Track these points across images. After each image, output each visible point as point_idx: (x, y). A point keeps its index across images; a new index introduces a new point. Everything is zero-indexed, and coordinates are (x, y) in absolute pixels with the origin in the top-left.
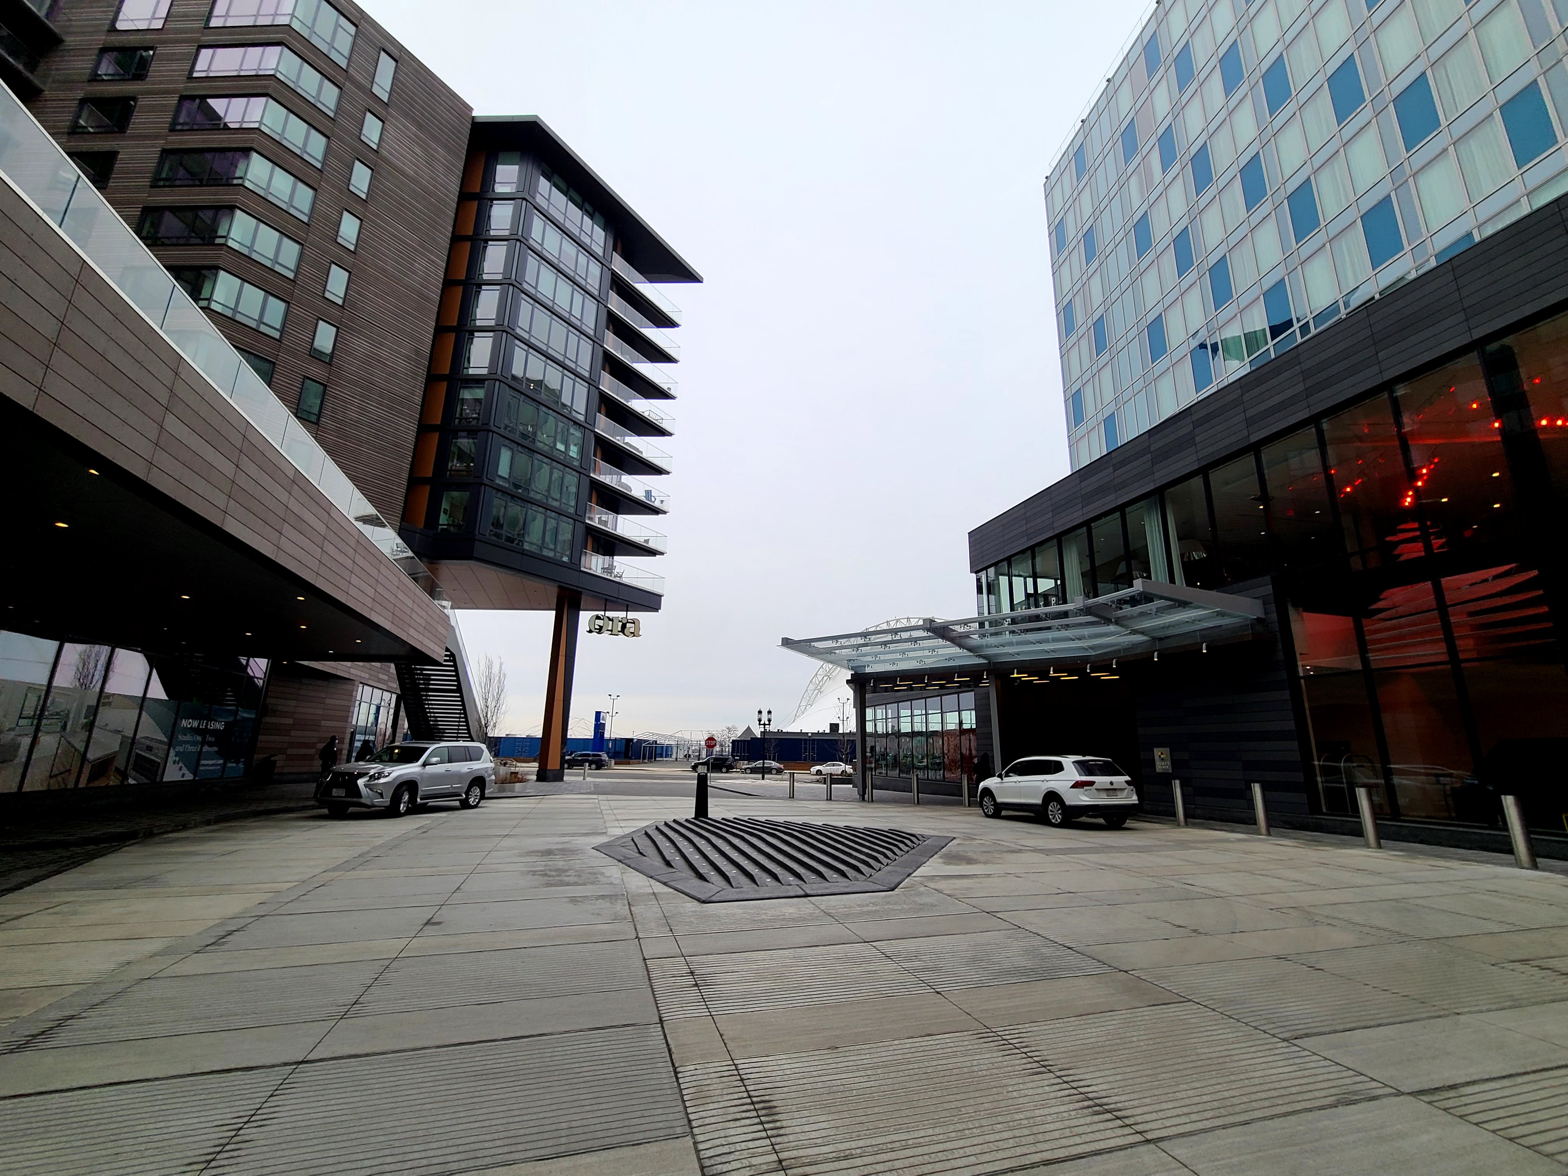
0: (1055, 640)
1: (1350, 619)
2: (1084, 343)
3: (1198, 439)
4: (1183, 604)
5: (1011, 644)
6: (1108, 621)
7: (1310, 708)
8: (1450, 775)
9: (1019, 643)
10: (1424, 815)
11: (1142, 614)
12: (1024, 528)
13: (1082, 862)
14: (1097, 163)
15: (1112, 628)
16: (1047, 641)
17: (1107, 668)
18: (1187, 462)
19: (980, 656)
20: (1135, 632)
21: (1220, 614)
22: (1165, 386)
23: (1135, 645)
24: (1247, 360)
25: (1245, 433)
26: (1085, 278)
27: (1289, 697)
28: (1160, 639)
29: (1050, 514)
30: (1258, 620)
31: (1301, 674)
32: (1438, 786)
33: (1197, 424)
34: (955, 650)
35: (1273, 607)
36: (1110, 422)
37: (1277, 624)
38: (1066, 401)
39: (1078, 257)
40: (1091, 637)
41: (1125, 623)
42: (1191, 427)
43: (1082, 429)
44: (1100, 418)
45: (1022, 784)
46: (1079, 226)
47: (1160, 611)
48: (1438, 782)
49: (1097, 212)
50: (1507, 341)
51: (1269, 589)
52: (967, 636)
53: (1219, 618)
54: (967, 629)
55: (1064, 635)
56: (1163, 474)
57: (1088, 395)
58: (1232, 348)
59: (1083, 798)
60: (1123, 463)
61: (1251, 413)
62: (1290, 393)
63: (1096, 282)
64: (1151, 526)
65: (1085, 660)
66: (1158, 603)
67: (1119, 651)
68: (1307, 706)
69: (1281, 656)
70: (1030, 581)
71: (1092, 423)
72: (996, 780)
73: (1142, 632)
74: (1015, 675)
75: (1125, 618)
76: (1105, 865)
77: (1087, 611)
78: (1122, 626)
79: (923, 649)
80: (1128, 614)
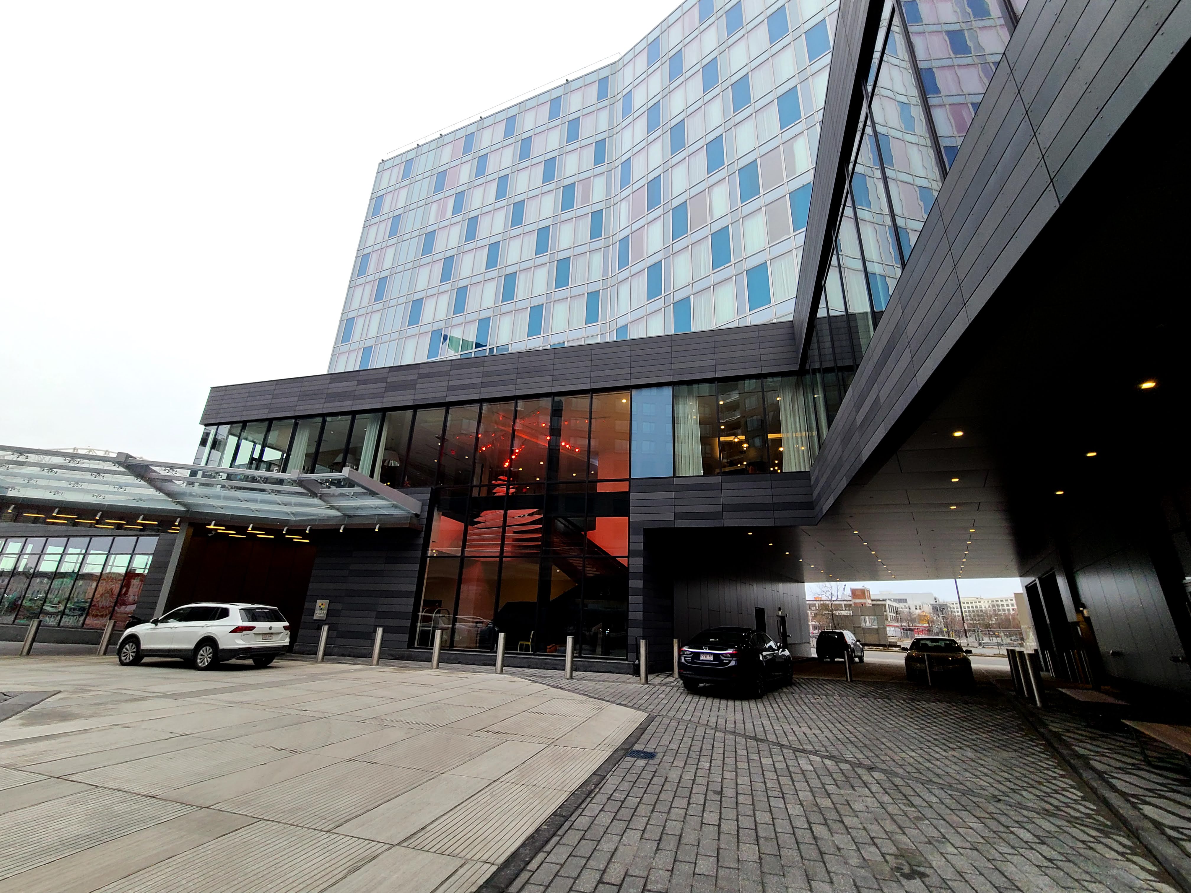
0: (262, 502)
1: (463, 524)
2: (368, 288)
3: (417, 386)
4: (373, 494)
5: (218, 497)
6: (314, 495)
7: (427, 578)
8: (482, 622)
9: (226, 498)
10: (465, 646)
11: (342, 495)
12: (270, 402)
13: (212, 702)
14: (418, 178)
15: (316, 501)
16: (255, 501)
17: (300, 532)
18: (406, 398)
19: (178, 503)
20: (332, 507)
21: (395, 506)
22: (411, 345)
23: (329, 518)
24: (460, 353)
25: (444, 394)
26: (384, 244)
27: (418, 569)
28: (350, 516)
29: (296, 399)
30: (417, 515)
31: (429, 555)
32: (476, 629)
33: (421, 376)
34: (151, 492)
35: (426, 508)
36: (367, 351)
37: (425, 520)
38: (341, 321)
39: (385, 228)
40: (296, 505)
41: (326, 498)
42: (416, 377)
43: (345, 348)
44: (362, 345)
45: (178, 630)
46: (393, 209)
47: (356, 495)
48: (476, 627)
49: (407, 209)
50: (563, 399)
51: (428, 496)
52: (170, 480)
53: (394, 508)
54: (171, 474)
55: (273, 499)
56: (390, 401)
57: (359, 324)
58: (454, 344)
59: (240, 642)
60: (365, 382)
61: (451, 383)
62: (474, 381)
63: (390, 252)
64: (370, 433)
65: (285, 522)
66: (357, 489)
67: (315, 520)
68: (426, 576)
69: (421, 541)
70: (258, 448)
71: (354, 346)
72: (149, 626)
73: (338, 509)
74: (212, 527)
75: (328, 495)
76: (235, 703)
77: (300, 483)
78: (324, 501)
79: (107, 483)
80: (332, 493)
